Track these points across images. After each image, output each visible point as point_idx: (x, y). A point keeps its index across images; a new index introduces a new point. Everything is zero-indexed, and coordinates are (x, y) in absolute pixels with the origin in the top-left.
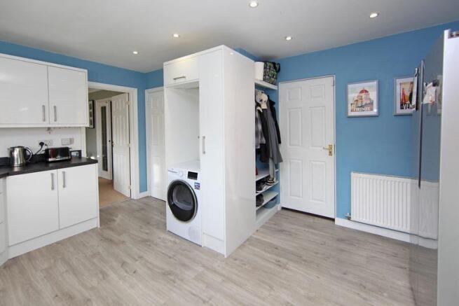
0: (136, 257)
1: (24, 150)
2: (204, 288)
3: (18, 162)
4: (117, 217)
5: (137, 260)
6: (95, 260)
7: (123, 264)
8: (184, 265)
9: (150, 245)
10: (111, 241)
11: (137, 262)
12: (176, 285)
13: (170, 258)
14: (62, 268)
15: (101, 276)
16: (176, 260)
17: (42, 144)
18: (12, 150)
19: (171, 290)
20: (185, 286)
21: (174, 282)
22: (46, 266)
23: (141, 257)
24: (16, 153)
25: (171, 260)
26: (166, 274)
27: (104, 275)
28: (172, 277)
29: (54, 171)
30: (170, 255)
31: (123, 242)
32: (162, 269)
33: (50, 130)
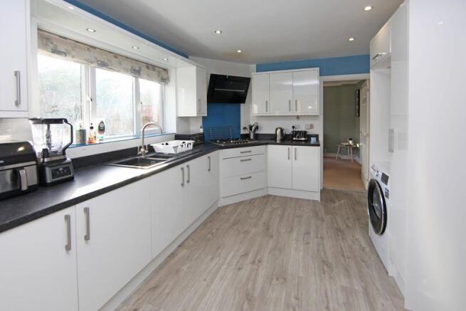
0: (319, 236)
1: (282, 130)
2: (341, 301)
3: (279, 138)
4: (339, 201)
5: (317, 237)
6: (296, 219)
7: (308, 233)
8: (347, 270)
9: (338, 235)
10: (317, 214)
11: (316, 239)
12: (322, 275)
13: (343, 256)
14: (279, 212)
15: (289, 230)
16: (345, 261)
17: (293, 127)
18: (277, 129)
19: (315, 274)
20: (328, 283)
21: (324, 273)
22: (275, 207)
23: (322, 238)
24: (279, 131)
25: (342, 258)
26: (325, 262)
27: (291, 231)
28: (325, 268)
29: (290, 147)
30: (345, 254)
31: (323, 220)
32: (327, 258)
33: (298, 117)
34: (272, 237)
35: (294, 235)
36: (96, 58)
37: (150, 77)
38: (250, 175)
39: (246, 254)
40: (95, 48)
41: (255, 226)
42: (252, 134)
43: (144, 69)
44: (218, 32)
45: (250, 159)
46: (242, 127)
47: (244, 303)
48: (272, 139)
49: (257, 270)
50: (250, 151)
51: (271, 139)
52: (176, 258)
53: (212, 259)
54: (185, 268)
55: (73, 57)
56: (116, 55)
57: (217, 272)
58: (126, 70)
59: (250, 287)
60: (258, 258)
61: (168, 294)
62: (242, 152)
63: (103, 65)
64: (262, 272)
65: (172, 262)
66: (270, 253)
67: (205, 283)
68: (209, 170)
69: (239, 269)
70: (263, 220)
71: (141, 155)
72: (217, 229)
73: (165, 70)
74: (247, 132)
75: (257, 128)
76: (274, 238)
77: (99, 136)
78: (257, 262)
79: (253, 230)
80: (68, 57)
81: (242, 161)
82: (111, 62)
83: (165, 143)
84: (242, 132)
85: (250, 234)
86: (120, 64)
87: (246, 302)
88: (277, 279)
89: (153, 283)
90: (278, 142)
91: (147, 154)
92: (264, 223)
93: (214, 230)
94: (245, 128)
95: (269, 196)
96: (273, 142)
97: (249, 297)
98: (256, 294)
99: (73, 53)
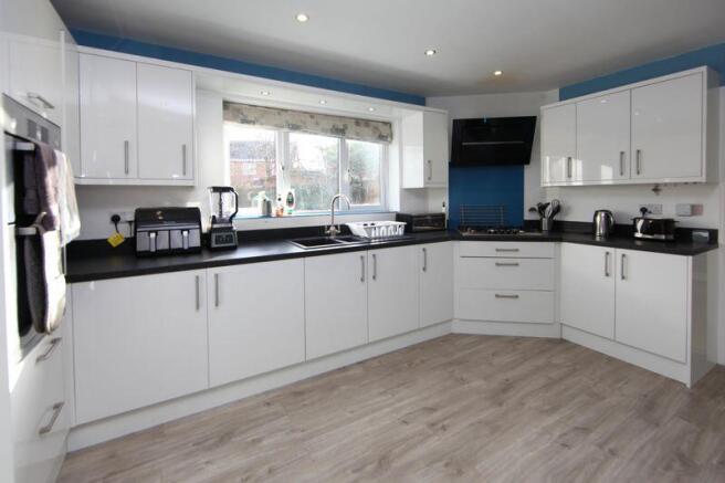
0: (609, 446)
5: (601, 446)
6: (582, 398)
7: (585, 430)
10: (650, 408)
11: (595, 449)
14: (555, 374)
15: (546, 408)
22: (556, 362)
23: (612, 453)
24: (600, 217)
27: (550, 412)
33: (656, 189)
34: (500, 404)
35: (550, 420)
36: (287, 122)
37: (360, 137)
38: (516, 293)
39: (432, 410)
40: (286, 111)
41: (487, 378)
42: (545, 221)
43: (352, 127)
44: (430, 53)
45: (517, 265)
46: (527, 207)
47: (371, 463)
48: (586, 234)
49: (429, 436)
50: (517, 250)
51: (584, 233)
52: (344, 374)
53: (381, 394)
54: (343, 388)
55: (262, 124)
56: (312, 115)
57: (373, 411)
58: (324, 131)
59: (397, 451)
60: (446, 422)
61: (305, 405)
62: (498, 250)
63: (295, 128)
64: (434, 443)
65: (337, 376)
66: (472, 425)
67: (349, 415)
68: (424, 269)
69: (405, 422)
70: (511, 374)
71: (329, 235)
72: (423, 362)
73: (385, 123)
74: (535, 217)
75: (557, 210)
76: (504, 408)
77: (287, 209)
78: (437, 427)
79: (478, 383)
80: (257, 126)
81: (498, 264)
82: (305, 123)
83: (369, 223)
84: (528, 216)
85: (466, 386)
86: (317, 124)
87: (375, 465)
88: (447, 465)
89: (301, 388)
90: (598, 239)
91: (337, 234)
92: (507, 380)
93: (418, 361)
94: (532, 210)
95: (562, 341)
96: (589, 238)
97: (383, 461)
98: (397, 464)
99: (263, 120)
